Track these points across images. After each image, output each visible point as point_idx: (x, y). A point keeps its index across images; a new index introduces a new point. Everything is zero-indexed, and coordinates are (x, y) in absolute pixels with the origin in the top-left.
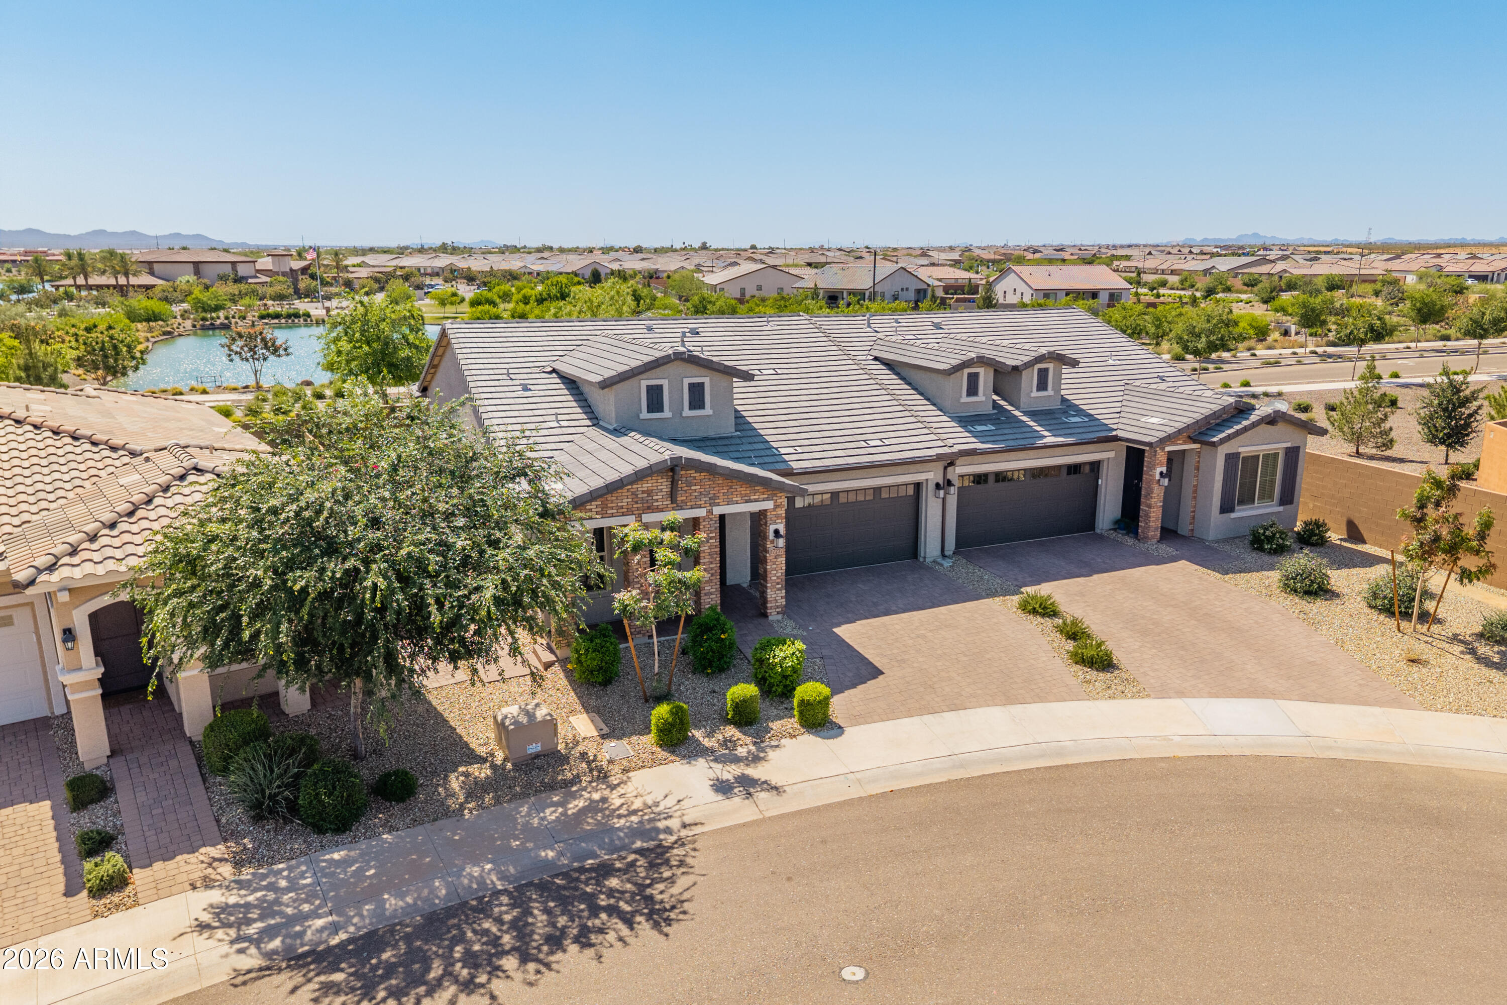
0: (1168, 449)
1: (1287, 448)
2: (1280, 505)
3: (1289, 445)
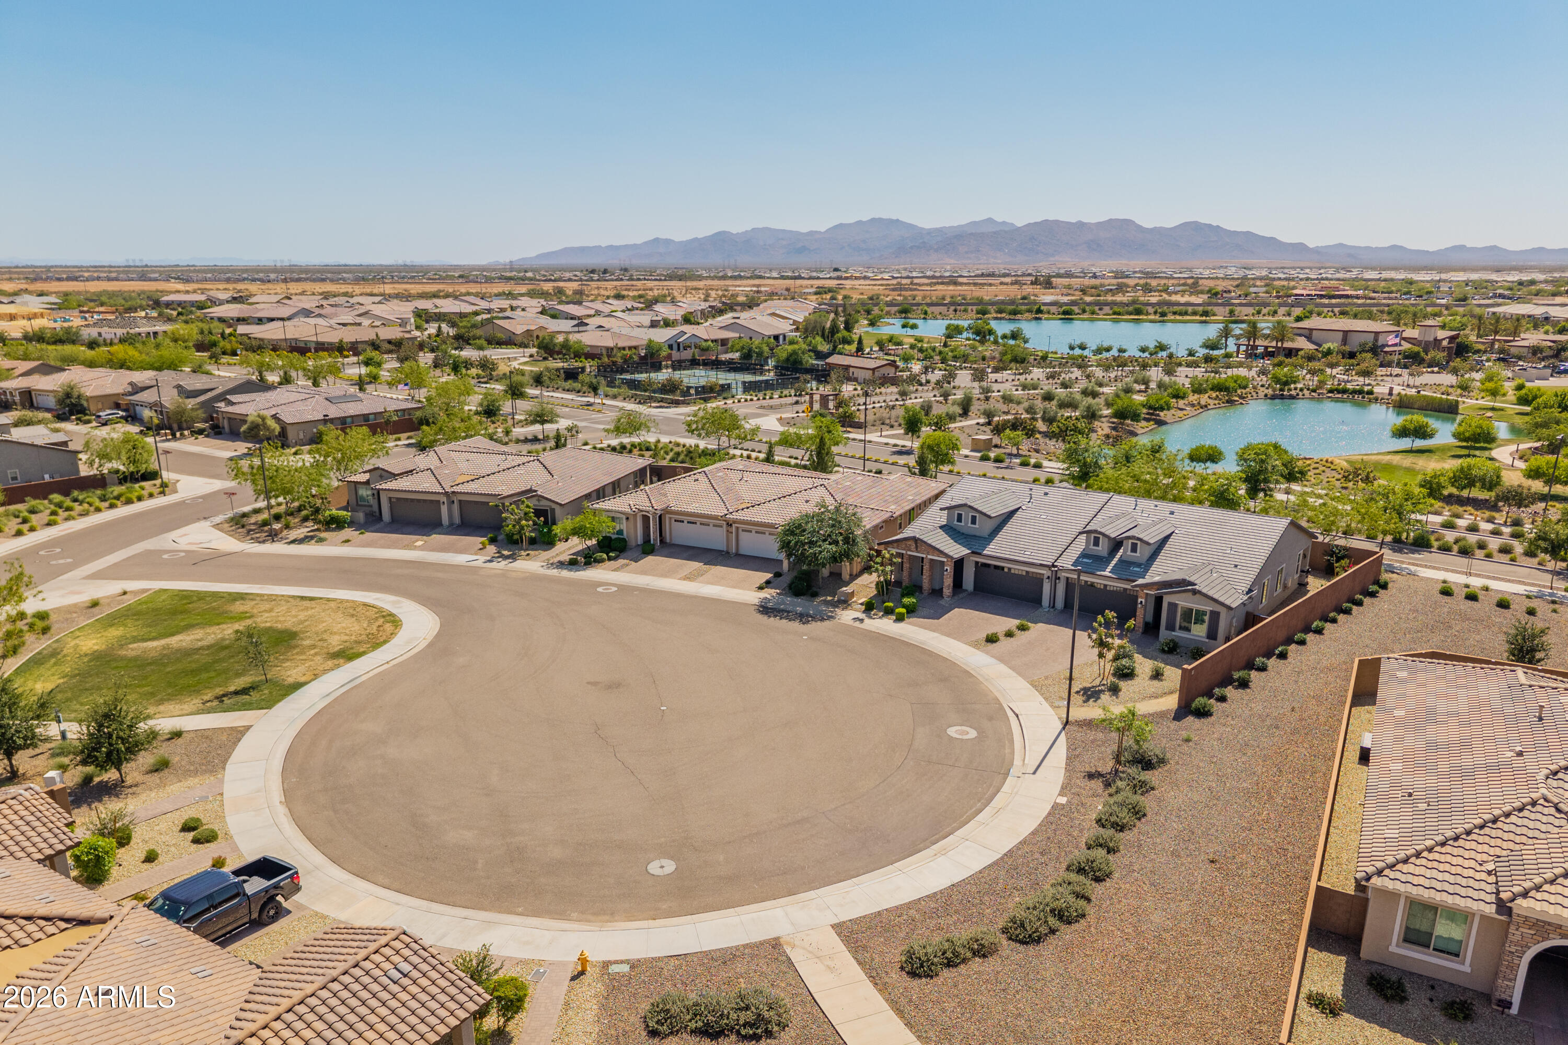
0: (1145, 591)
1: (1210, 610)
2: (1208, 638)
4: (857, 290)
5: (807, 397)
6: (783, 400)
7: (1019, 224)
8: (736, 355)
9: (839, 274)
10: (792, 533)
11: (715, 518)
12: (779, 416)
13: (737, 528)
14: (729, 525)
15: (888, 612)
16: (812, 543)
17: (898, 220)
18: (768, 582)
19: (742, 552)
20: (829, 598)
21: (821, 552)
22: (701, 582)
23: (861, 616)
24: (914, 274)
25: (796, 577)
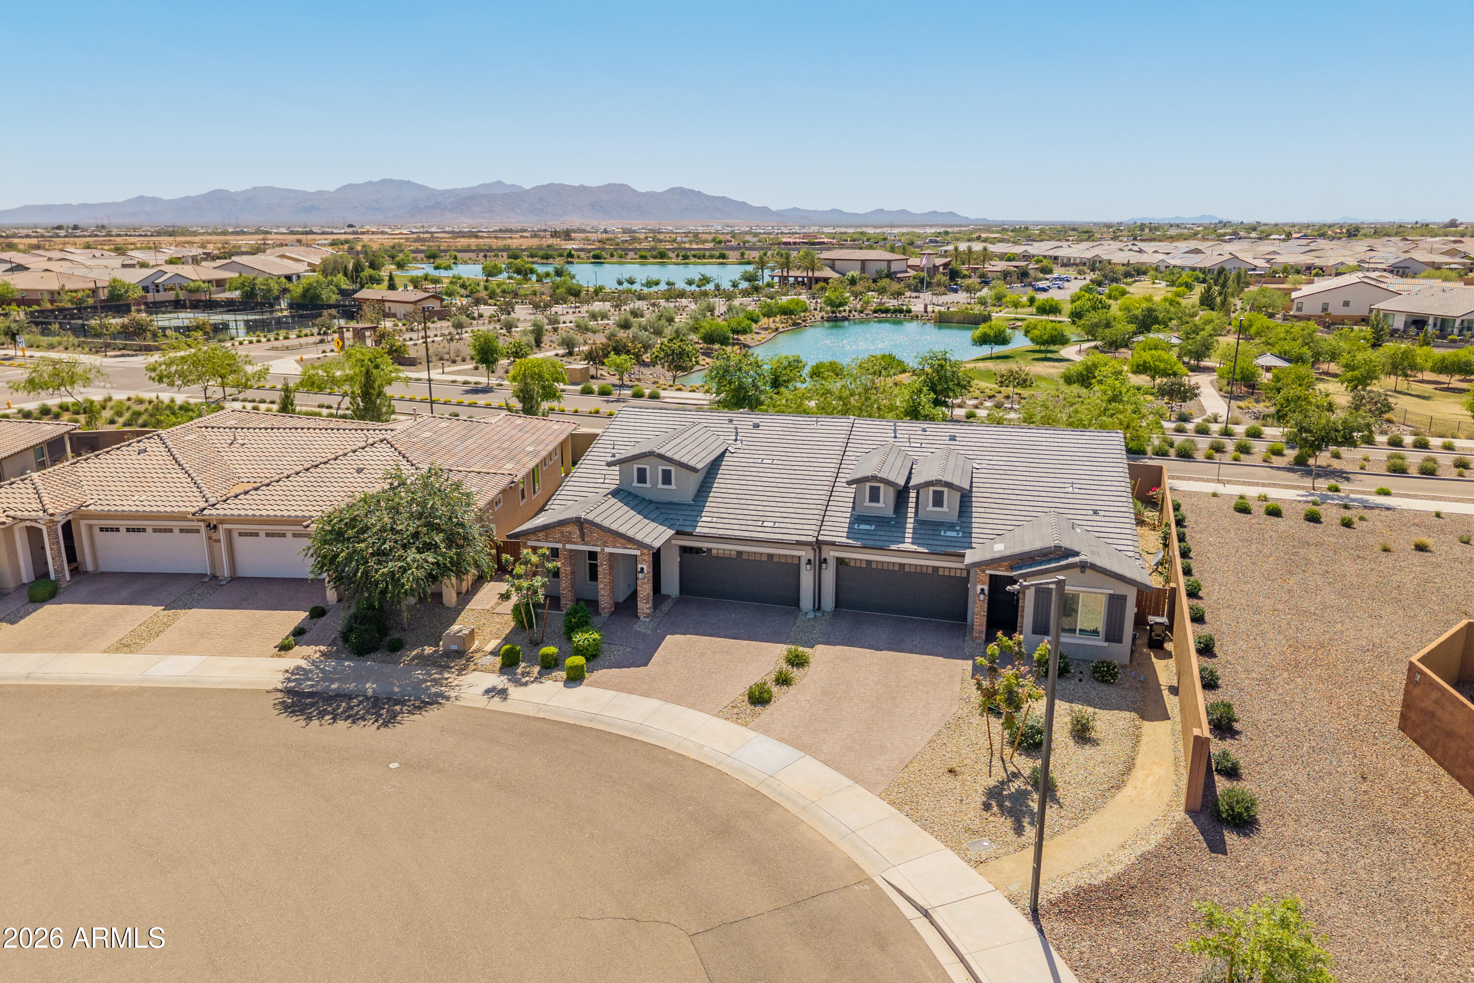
0: (988, 572)
1: (1110, 594)
2: (1106, 641)
3: (1112, 592)
4: (376, 242)
5: (336, 336)
6: (303, 340)
7: (528, 186)
8: (236, 294)
9: (354, 229)
10: (339, 536)
11: (182, 517)
12: (298, 357)
13: (229, 532)
14: (212, 527)
15: (549, 665)
16: (381, 555)
17: (409, 181)
18: (299, 633)
19: (242, 572)
20: (428, 650)
21: (404, 570)
22: (154, 652)
23: (499, 681)
24: (433, 230)
25: (355, 616)
